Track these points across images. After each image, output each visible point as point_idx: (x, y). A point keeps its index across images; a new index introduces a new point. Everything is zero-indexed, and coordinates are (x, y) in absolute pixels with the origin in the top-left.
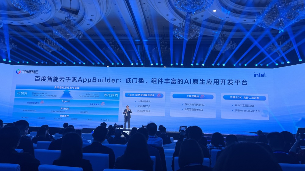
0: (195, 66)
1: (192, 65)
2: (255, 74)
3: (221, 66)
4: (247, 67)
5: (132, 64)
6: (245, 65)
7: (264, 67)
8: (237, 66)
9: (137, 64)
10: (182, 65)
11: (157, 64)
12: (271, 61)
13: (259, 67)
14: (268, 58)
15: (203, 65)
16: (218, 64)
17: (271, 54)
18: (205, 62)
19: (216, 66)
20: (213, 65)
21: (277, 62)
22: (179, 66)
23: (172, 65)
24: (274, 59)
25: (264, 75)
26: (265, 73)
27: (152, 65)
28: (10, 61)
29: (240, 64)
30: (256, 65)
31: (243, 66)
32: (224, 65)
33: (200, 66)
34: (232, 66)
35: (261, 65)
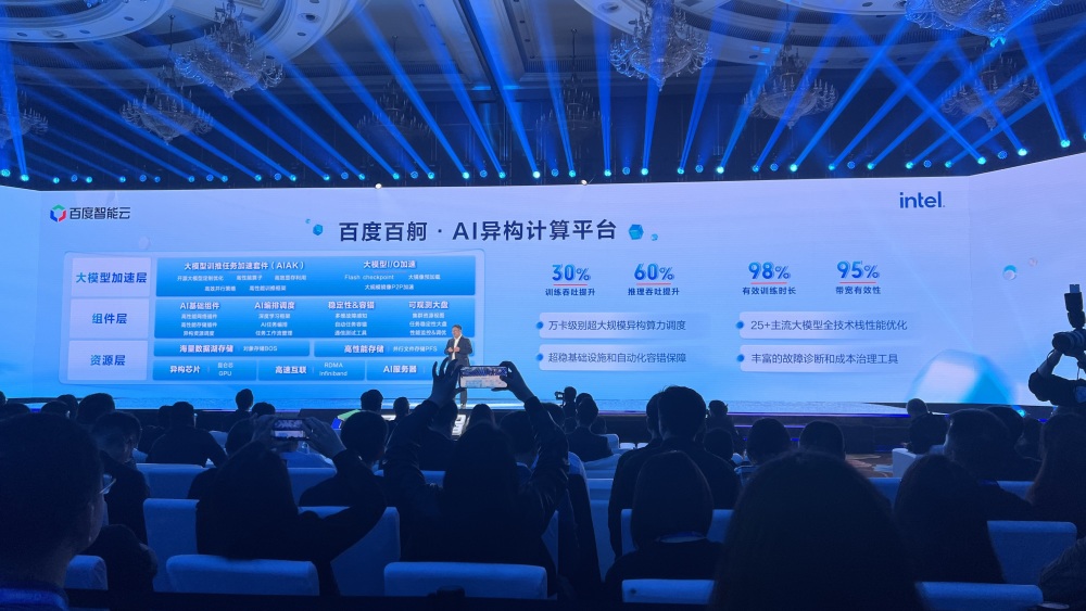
0: (691, 176)
1: (680, 171)
2: (904, 196)
3: (784, 174)
4: (876, 173)
5: (466, 175)
6: (870, 167)
7: (938, 170)
8: (843, 172)
9: (484, 174)
10: (645, 172)
11: (555, 173)
12: (963, 149)
13: (918, 171)
14: (951, 141)
15: (720, 170)
16: (774, 167)
17: (962, 124)
18: (724, 160)
19: (765, 174)
20: (756, 169)
21: (983, 151)
22: (635, 178)
23: (608, 173)
24: (971, 142)
25: (935, 201)
26: (939, 193)
27: (537, 175)
28: (25, 178)
29: (851, 165)
30: (909, 166)
31: (860, 172)
32: (794, 168)
33: (709, 176)
34: (823, 173)
35: (927, 164)
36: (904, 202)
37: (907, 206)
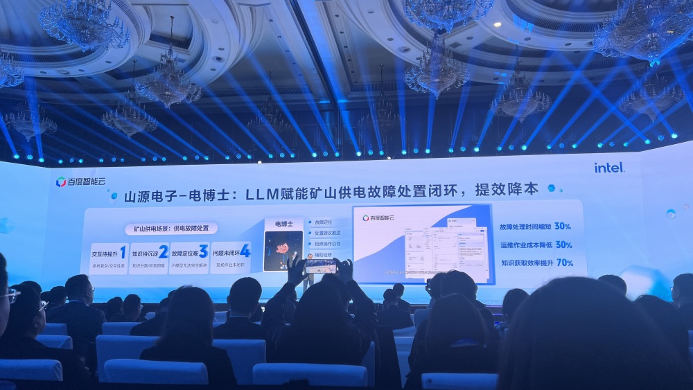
0: (457, 154)
1: (451, 151)
2: (597, 165)
3: (518, 152)
4: (578, 151)
5: (315, 155)
6: (574, 146)
7: (619, 148)
8: (556, 150)
9: (326, 154)
10: (428, 151)
11: (371, 153)
12: (635, 134)
13: (606, 149)
14: (627, 129)
15: (477, 150)
16: (511, 148)
17: (633, 118)
18: (480, 144)
19: (506, 152)
20: (500, 149)
21: (648, 136)
22: (422, 155)
23: (404, 152)
24: (640, 130)
25: (618, 168)
26: (621, 163)
27: (359, 154)
28: (42, 160)
29: (562, 146)
30: (600, 146)
31: (568, 150)
32: (524, 148)
33: (469, 153)
34: (543, 151)
35: (611, 144)
36: (598, 169)
37: (600, 172)
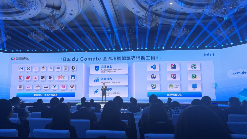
0: (157, 49)
1: (154, 48)
2: (205, 54)
3: (178, 49)
4: (199, 49)
5: (106, 49)
6: (197, 47)
7: (213, 48)
8: (191, 48)
9: (110, 49)
10: (146, 48)
11: (126, 49)
12: (218, 43)
13: (208, 48)
14: (216, 41)
15: (163, 48)
16: (175, 47)
17: (218, 37)
18: (164, 45)
19: (174, 49)
20: (171, 48)
21: (223, 44)
22: (144, 50)
23: (138, 49)
24: (220, 42)
25: (212, 55)
26: (213, 53)
27: (122, 49)
28: (6, 50)
29: (193, 47)
30: (206, 47)
31: (195, 48)
32: (180, 47)
33: (161, 49)
34: (187, 49)
35: (210, 46)
36: (205, 55)
37: (206, 56)
